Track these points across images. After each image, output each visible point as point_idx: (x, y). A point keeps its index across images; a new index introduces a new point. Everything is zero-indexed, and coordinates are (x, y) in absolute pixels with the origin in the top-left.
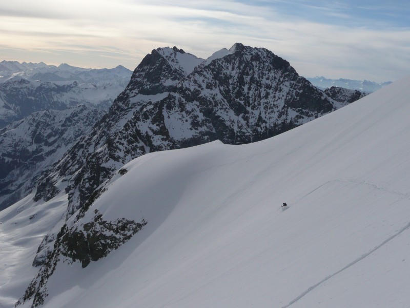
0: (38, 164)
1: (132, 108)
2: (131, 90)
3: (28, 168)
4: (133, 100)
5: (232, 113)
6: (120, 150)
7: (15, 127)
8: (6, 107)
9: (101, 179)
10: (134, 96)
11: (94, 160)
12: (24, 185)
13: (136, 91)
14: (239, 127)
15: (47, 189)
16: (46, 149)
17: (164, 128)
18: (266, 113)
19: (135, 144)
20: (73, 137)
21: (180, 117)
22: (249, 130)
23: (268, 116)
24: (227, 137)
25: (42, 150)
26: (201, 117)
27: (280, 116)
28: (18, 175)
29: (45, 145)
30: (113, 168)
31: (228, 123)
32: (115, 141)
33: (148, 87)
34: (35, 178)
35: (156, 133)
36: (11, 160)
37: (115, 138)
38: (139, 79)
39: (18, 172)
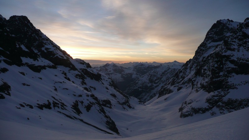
0: (152, 91)
3: (148, 93)
4: (209, 45)
6: (234, 45)
7: (142, 77)
9: (224, 62)
10: (209, 43)
12: (147, 99)
13: (210, 41)
15: (164, 93)
16: (155, 85)
25: (153, 85)
29: (154, 83)
30: (232, 55)
34: (151, 96)
36: (141, 89)
38: (211, 36)
39: (144, 94)
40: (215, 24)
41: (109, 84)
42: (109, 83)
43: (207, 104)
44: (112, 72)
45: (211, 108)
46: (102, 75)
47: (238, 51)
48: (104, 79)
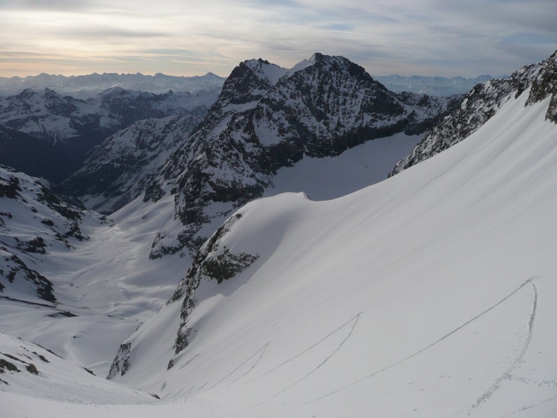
0: (144, 168)
1: (224, 116)
2: (222, 100)
3: (135, 172)
4: (225, 110)
5: (314, 119)
8: (110, 116)
9: (202, 183)
10: (226, 106)
11: (195, 166)
12: (133, 187)
13: (227, 101)
14: (320, 132)
15: (155, 191)
16: (150, 154)
17: (254, 136)
18: (344, 118)
19: (230, 152)
20: (173, 142)
21: (268, 125)
22: (330, 134)
23: (346, 121)
24: (311, 142)
25: (146, 155)
26: (287, 125)
27: (356, 121)
28: (127, 178)
29: (148, 150)
30: (212, 173)
31: (310, 129)
32: (212, 150)
33: (238, 97)
34: (141, 180)
35: (247, 141)
36: (119, 165)
37: (212, 147)
38: (229, 90)
39: (127, 175)
40: (237, 68)
41: (37, 197)
42: (38, 194)
43: (178, 242)
44: (44, 112)
45: (181, 248)
46: (20, 180)
47: (220, 168)
48: (25, 188)
